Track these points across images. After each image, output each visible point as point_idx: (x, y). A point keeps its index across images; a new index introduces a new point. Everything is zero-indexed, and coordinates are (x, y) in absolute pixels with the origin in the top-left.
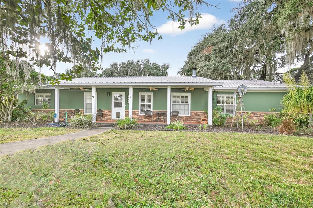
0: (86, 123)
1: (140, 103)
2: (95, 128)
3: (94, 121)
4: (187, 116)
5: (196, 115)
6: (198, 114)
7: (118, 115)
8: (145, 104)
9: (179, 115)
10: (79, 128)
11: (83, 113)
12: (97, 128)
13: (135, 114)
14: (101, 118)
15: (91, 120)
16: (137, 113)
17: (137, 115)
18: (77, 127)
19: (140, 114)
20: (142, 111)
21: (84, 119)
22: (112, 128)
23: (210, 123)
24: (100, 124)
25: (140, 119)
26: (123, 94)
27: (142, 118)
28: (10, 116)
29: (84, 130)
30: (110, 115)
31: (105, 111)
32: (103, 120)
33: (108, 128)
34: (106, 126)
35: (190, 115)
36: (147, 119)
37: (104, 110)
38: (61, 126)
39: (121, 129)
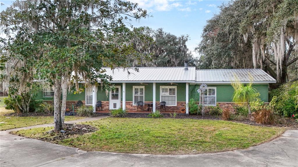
0: (89, 113)
1: (134, 95)
2: (95, 116)
3: (94, 111)
4: (174, 106)
5: (182, 105)
6: (183, 104)
7: (115, 105)
8: (138, 96)
9: (166, 105)
10: (84, 117)
11: (85, 104)
12: (97, 117)
13: (130, 105)
14: (101, 108)
15: (92, 111)
16: (131, 103)
17: (132, 106)
18: (82, 116)
19: (134, 105)
20: (135, 102)
21: (88, 110)
22: (108, 116)
23: (187, 112)
24: (99, 113)
25: (134, 109)
26: (119, 87)
27: (135, 108)
28: (28, 108)
29: (88, 118)
30: (108, 106)
31: (104, 102)
32: (102, 110)
33: (105, 117)
34: (104, 115)
35: (176, 105)
36: (140, 109)
37: (102, 101)
38: (70, 115)
39: (114, 117)
